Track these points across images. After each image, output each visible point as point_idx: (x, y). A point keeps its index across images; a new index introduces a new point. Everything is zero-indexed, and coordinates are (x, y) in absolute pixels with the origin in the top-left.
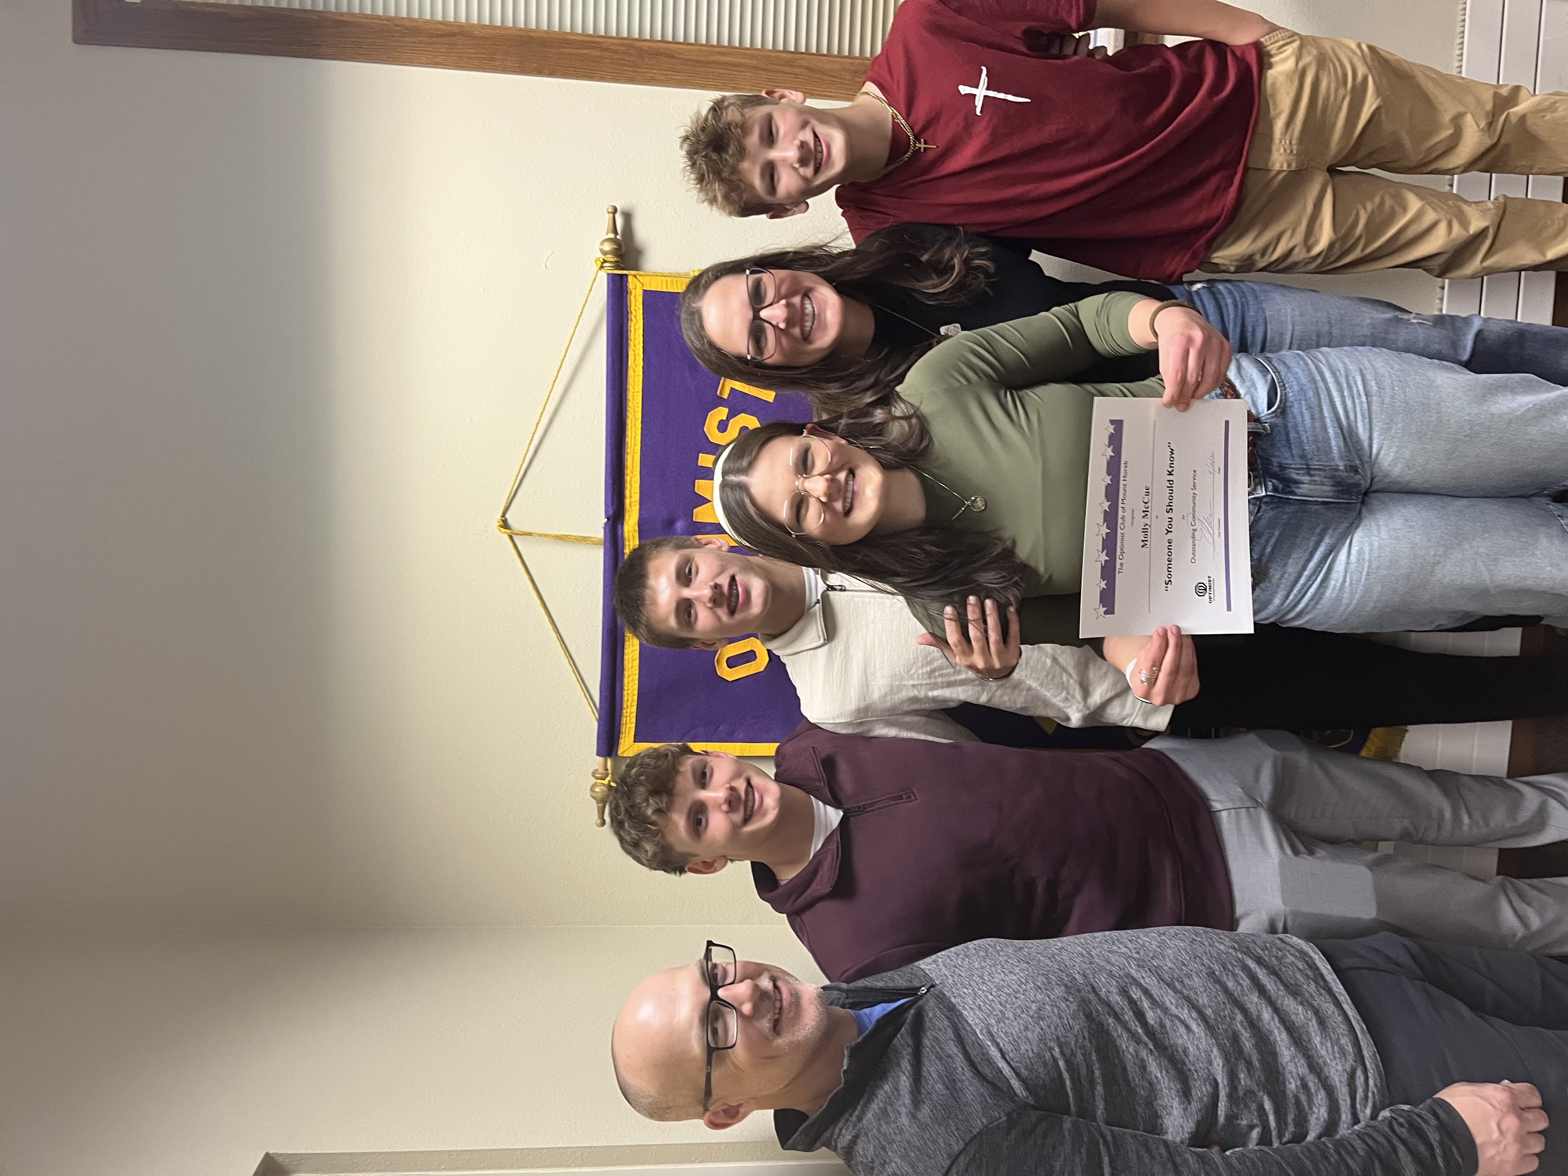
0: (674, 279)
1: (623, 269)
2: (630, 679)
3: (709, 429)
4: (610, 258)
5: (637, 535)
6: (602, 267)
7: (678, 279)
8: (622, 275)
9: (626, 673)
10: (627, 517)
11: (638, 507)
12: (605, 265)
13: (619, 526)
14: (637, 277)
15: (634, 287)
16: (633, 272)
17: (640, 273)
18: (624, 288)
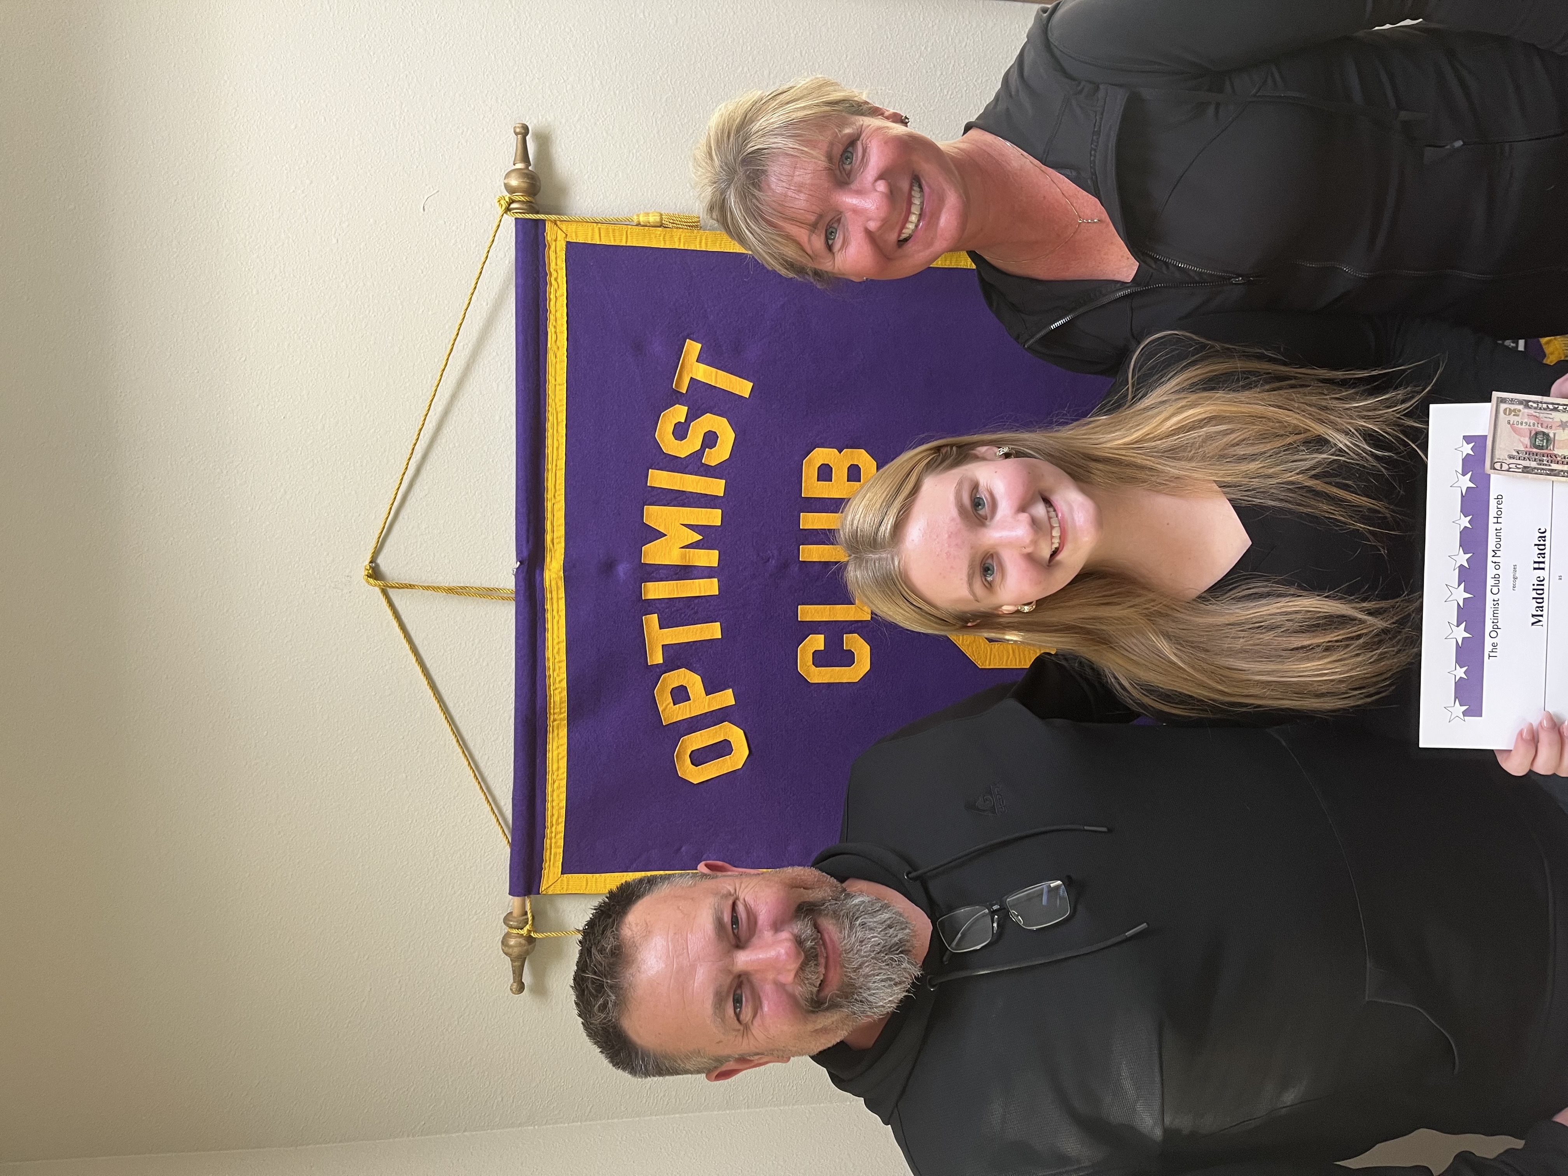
0: (611, 227)
1: (537, 213)
2: (556, 785)
3: (659, 435)
4: (518, 196)
5: (562, 584)
6: (508, 210)
7: (617, 227)
8: (536, 221)
9: (549, 777)
10: (548, 559)
11: (563, 544)
12: (513, 206)
13: (538, 571)
14: (558, 223)
15: (554, 238)
16: (553, 217)
17: (564, 218)
18: (540, 238)
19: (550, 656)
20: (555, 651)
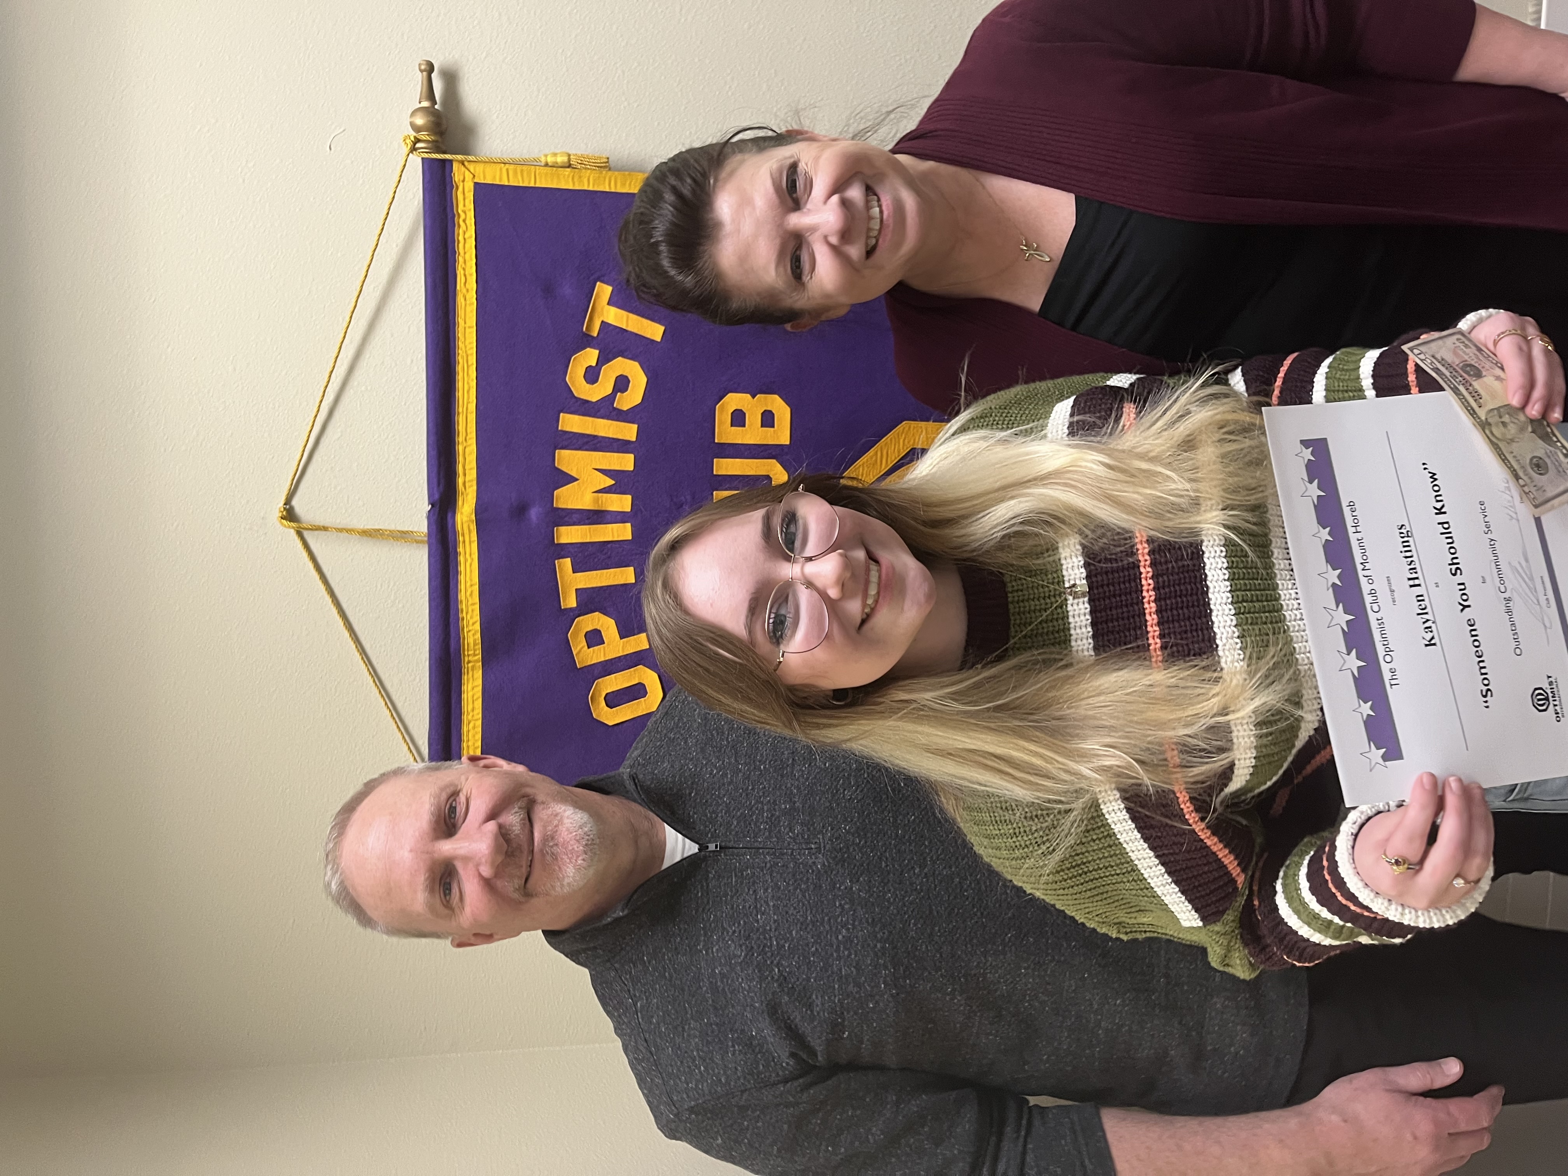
0: (519, 168)
1: (444, 152)
2: (471, 725)
3: (571, 378)
4: (424, 135)
5: (473, 527)
6: (413, 149)
7: (525, 168)
8: (444, 161)
9: (465, 718)
10: (460, 503)
11: (475, 488)
12: (418, 145)
13: (449, 515)
14: (466, 163)
15: (462, 178)
16: (459, 157)
17: (470, 158)
18: (448, 179)
19: (463, 598)
20: (468, 594)
